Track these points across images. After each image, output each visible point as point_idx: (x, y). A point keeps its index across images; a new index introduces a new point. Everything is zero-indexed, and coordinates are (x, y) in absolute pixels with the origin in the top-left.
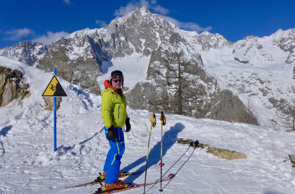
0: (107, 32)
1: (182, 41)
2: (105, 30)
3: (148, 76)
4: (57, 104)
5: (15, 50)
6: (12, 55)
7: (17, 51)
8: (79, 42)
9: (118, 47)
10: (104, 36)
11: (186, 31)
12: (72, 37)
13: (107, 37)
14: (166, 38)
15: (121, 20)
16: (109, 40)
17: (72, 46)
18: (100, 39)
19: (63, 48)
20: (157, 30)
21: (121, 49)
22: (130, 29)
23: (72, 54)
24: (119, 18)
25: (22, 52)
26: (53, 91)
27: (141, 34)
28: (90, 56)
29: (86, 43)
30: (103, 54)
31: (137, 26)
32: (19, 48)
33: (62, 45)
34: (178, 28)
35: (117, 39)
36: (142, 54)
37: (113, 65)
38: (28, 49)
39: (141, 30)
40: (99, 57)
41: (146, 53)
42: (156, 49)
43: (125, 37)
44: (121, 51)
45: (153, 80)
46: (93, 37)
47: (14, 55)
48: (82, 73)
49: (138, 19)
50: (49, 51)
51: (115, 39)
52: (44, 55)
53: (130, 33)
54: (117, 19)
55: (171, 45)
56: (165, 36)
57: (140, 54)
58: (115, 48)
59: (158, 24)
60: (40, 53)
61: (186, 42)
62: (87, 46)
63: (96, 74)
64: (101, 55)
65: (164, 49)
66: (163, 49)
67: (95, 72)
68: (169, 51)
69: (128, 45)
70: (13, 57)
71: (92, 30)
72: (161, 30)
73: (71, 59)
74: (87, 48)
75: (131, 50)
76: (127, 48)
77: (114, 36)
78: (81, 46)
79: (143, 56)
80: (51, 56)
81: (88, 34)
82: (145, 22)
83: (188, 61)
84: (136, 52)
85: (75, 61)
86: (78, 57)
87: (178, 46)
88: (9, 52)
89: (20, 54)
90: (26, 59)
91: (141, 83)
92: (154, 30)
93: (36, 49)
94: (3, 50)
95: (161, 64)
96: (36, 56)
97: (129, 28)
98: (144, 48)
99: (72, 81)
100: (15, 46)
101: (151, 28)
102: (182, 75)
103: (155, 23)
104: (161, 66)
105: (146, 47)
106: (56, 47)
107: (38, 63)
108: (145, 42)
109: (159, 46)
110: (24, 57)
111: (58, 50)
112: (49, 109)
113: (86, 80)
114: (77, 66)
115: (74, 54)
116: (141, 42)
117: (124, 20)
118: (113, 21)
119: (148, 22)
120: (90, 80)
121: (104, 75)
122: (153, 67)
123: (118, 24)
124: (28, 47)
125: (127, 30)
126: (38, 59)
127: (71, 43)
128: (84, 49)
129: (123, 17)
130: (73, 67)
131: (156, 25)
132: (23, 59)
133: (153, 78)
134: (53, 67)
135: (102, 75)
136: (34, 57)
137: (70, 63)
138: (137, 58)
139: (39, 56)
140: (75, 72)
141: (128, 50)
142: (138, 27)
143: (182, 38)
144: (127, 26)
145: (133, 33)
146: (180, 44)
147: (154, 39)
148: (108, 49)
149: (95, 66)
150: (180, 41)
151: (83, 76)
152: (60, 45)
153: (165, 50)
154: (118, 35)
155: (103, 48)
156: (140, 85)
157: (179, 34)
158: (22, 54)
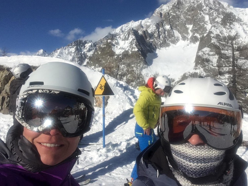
0: (151, 22)
1: (236, 22)
2: (150, 21)
3: (196, 65)
4: (105, 101)
5: (69, 49)
6: (66, 54)
7: (71, 50)
8: (124, 35)
9: (162, 37)
10: (148, 27)
11: (242, 9)
12: (118, 32)
13: (151, 28)
14: (217, 21)
15: (166, 8)
16: (153, 30)
17: (117, 41)
18: (144, 30)
19: (110, 44)
20: (206, 12)
21: (166, 39)
22: (175, 16)
23: (118, 49)
24: (164, 6)
25: (74, 50)
26: (102, 90)
27: (188, 19)
28: (135, 49)
29: (130, 36)
30: (147, 46)
31: (183, 11)
32: (72, 47)
33: (109, 41)
34: (231, 7)
35: (161, 28)
36: (189, 41)
37: (158, 56)
38: (79, 47)
39: (188, 15)
40: (143, 49)
41: (194, 39)
42: (205, 35)
43: (170, 25)
44: (165, 40)
45: (202, 69)
46: (137, 29)
47: (69, 54)
48: (127, 66)
49: (184, 3)
50: (97, 48)
51: (159, 29)
52: (93, 52)
53: (176, 21)
54: (161, 7)
55: (223, 28)
56: (216, 18)
57: (187, 42)
58: (160, 38)
59: (207, 6)
60: (89, 50)
61: (242, 22)
62: (132, 39)
63: (141, 67)
64: (145, 47)
65: (215, 33)
66: (213, 34)
67: (140, 65)
68: (220, 34)
69: (174, 33)
70: (67, 56)
71: (137, 22)
72: (211, 12)
73: (117, 54)
74: (132, 42)
75: (176, 38)
76: (172, 37)
77: (158, 26)
78: (126, 40)
79: (190, 44)
80: (99, 52)
81: (133, 27)
82: (192, 5)
83: (244, 44)
84: (183, 40)
85: (120, 55)
86: (123, 51)
87: (231, 28)
88: (64, 51)
89: (73, 53)
90: (78, 57)
91: (188, 74)
92: (202, 13)
93: (86, 47)
94: (60, 50)
95: (211, 51)
96: (86, 54)
97: (175, 14)
98: (191, 34)
99: (118, 76)
100: (69, 45)
101: (199, 12)
102: (237, 62)
103: (203, 5)
104: (212, 53)
105: (194, 34)
106: (103, 43)
107: (88, 60)
108: (193, 28)
109: (208, 30)
110: (77, 55)
111: (105, 46)
112: (98, 106)
113: (132, 73)
114: (122, 60)
115: (120, 49)
116: (187, 29)
117: (169, 7)
118: (158, 10)
119: (196, 5)
120: (135, 73)
121: (148, 67)
122: (202, 55)
123: (162, 12)
124: (80, 45)
125: (172, 18)
126: (88, 56)
127: (116, 37)
128: (129, 43)
129: (168, 4)
130: (119, 62)
131: (205, 8)
132: (76, 57)
133: (201, 67)
134: (101, 62)
135: (147, 67)
136: (84, 55)
137: (116, 57)
138: (183, 47)
139: (89, 53)
140: (121, 66)
141: (173, 39)
142: (185, 13)
143: (237, 18)
144: (172, 13)
145: (178, 20)
146: (234, 25)
147: (203, 23)
148: (153, 40)
149: (140, 59)
150: (234, 21)
151: (128, 69)
152: (107, 41)
153: (216, 35)
154: (162, 24)
155: (147, 39)
156: (187, 75)
157: (233, 13)
158: (75, 52)
